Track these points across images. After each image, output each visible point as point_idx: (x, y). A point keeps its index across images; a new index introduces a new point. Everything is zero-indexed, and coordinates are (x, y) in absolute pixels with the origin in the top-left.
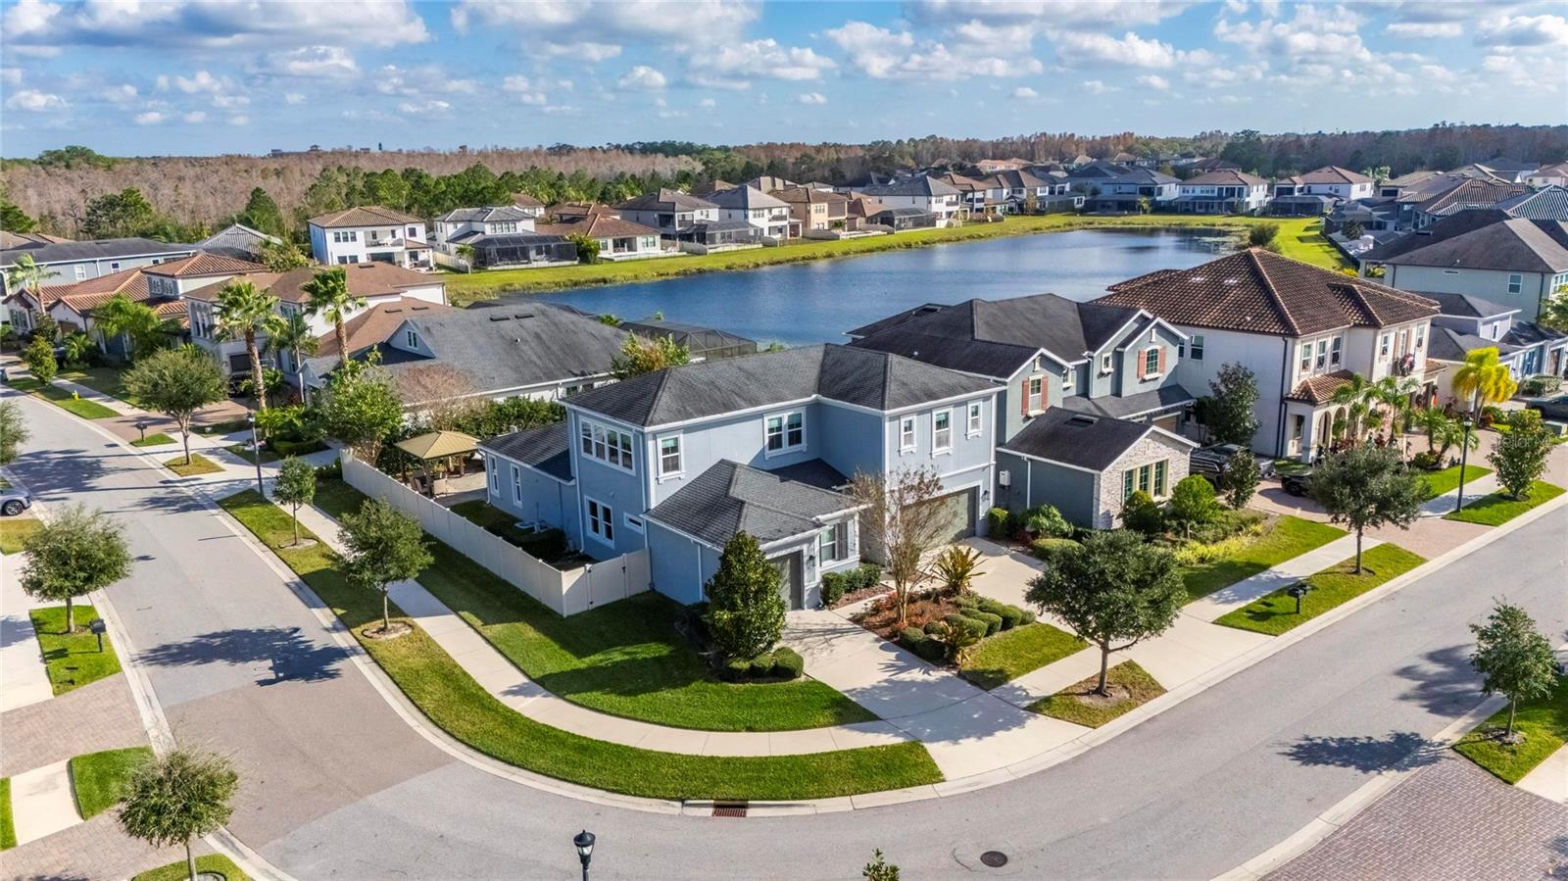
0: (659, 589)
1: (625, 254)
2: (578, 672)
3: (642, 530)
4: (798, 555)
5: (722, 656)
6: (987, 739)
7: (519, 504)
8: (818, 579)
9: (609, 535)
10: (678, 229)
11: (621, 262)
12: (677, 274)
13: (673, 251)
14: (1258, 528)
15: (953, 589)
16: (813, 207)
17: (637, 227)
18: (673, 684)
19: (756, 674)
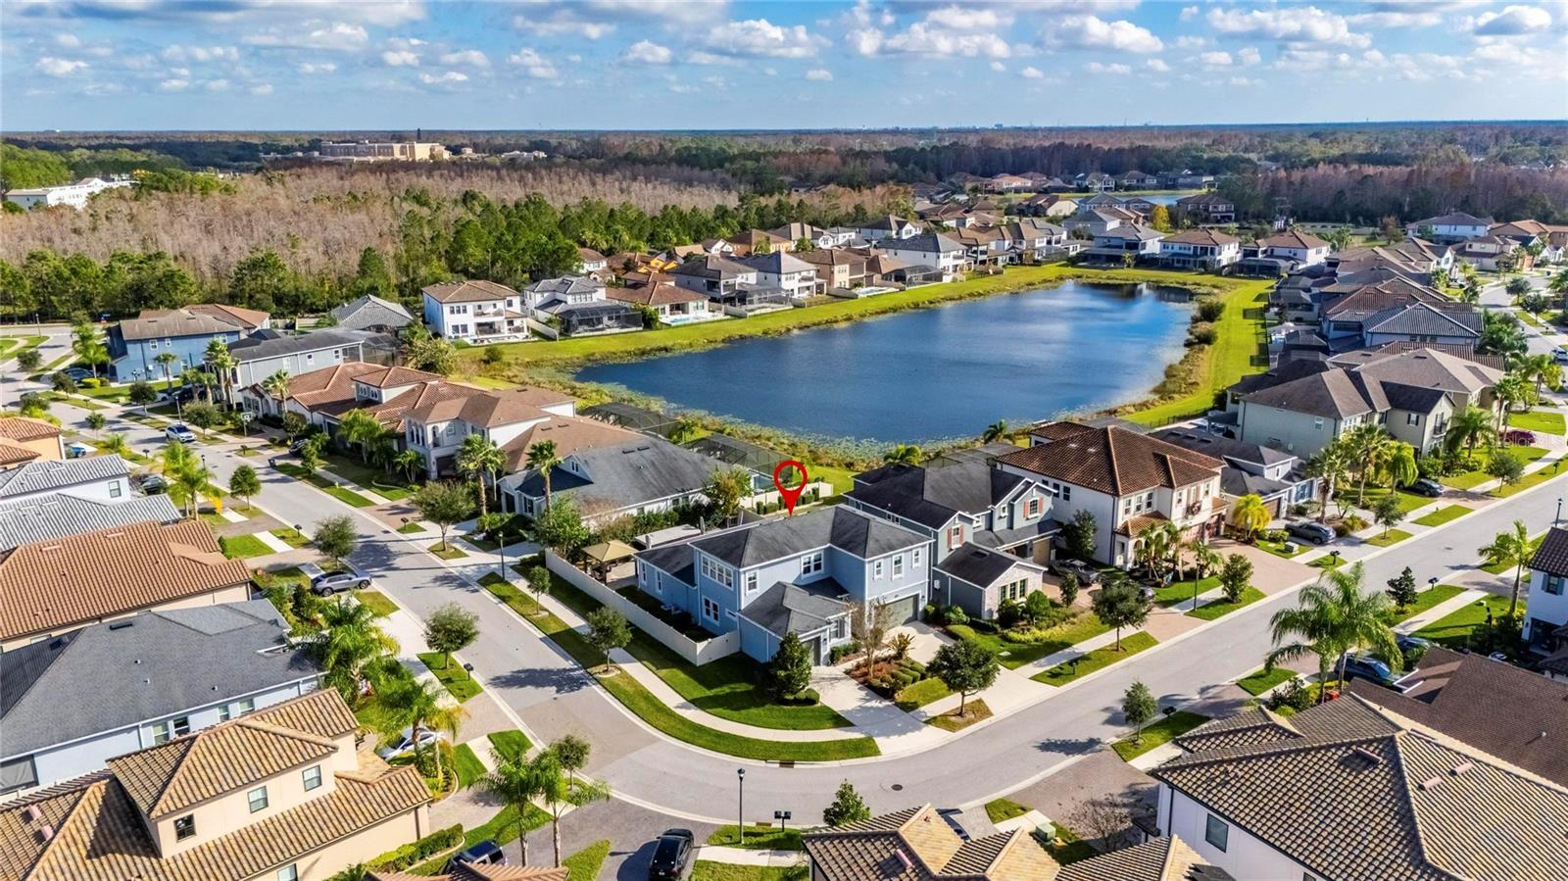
0: (746, 651)
1: (679, 316)
2: (709, 697)
3: (735, 619)
4: (818, 639)
5: (779, 692)
6: (903, 737)
7: (660, 592)
8: (828, 650)
9: (716, 617)
10: (723, 293)
11: (677, 327)
12: (723, 341)
13: (720, 316)
14: (1075, 620)
15: (899, 656)
16: (836, 268)
17: (690, 293)
18: (757, 705)
19: (797, 702)
